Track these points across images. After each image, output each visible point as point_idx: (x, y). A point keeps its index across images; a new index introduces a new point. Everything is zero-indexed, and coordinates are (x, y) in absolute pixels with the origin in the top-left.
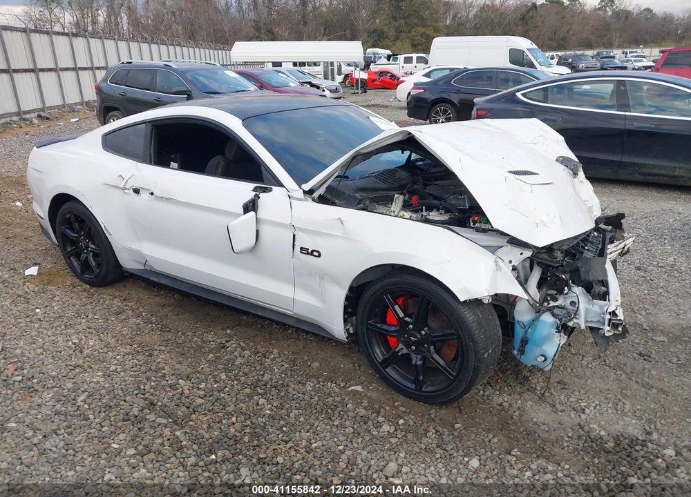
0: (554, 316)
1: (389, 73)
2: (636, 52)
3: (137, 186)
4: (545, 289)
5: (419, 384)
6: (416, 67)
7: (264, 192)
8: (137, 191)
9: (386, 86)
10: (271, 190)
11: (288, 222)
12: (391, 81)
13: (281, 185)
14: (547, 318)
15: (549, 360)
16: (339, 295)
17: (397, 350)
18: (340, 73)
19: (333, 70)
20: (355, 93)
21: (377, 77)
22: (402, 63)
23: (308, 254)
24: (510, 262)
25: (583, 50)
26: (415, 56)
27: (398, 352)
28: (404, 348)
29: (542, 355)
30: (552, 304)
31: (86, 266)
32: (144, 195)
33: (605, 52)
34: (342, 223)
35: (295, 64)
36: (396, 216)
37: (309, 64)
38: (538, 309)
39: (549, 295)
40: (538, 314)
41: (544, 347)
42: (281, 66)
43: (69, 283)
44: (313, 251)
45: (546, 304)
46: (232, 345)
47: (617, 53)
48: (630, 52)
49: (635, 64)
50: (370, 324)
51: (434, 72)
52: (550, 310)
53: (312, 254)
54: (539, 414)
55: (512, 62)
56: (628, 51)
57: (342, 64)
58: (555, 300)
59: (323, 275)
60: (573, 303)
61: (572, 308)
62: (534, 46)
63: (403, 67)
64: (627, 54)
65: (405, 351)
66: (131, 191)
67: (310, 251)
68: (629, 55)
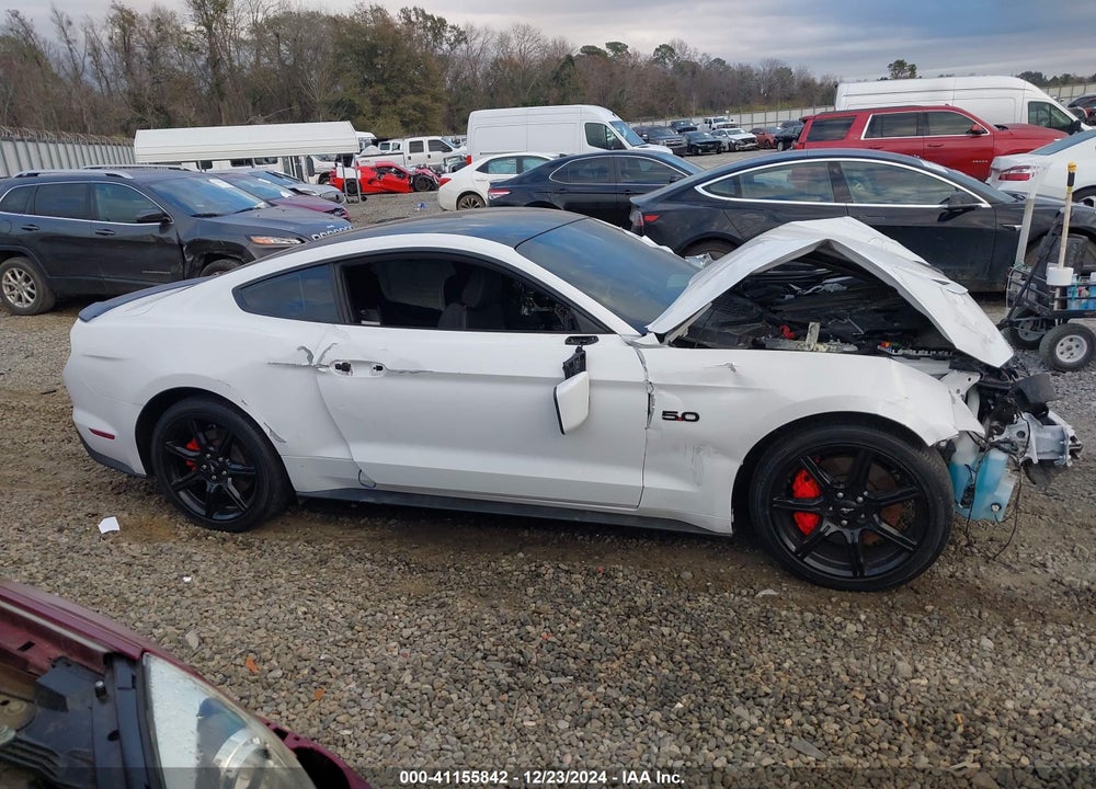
0: (1005, 451)
1: (391, 167)
2: (722, 120)
3: (344, 358)
4: (988, 421)
5: (857, 568)
6: (429, 156)
7: (586, 344)
8: (345, 367)
9: (396, 190)
10: (596, 340)
11: (641, 379)
12: (398, 180)
13: (611, 332)
14: (998, 457)
15: (1004, 507)
16: (727, 470)
17: (822, 530)
18: (312, 172)
19: (299, 169)
20: (353, 202)
21: (375, 175)
22: (407, 154)
23: (677, 418)
24: (958, 391)
25: (651, 120)
26: (425, 140)
27: (824, 532)
28: (830, 524)
29: (995, 504)
30: (997, 438)
31: (220, 500)
32: (358, 373)
33: (682, 122)
34: (734, 370)
35: (236, 163)
36: (812, 351)
37: (259, 162)
38: (983, 448)
39: (993, 427)
40: (982, 454)
41: (996, 493)
42: (211, 167)
43: (183, 534)
44: (684, 414)
45: (991, 439)
46: (548, 571)
47: (697, 122)
48: (716, 121)
49: (731, 136)
50: (775, 502)
51: (493, 164)
52: (997, 446)
53: (683, 418)
54: (1002, 579)
55: (591, 142)
56: (712, 119)
57: (313, 158)
58: (1000, 432)
59: (700, 446)
60: (1021, 434)
61: (1020, 440)
62: (617, 119)
63: (410, 158)
64: (711, 123)
65: (834, 528)
66: (332, 369)
67: (679, 415)
68: (714, 125)
